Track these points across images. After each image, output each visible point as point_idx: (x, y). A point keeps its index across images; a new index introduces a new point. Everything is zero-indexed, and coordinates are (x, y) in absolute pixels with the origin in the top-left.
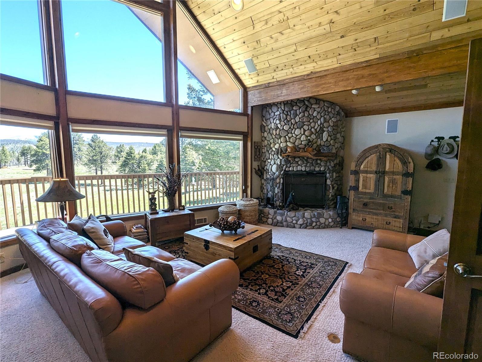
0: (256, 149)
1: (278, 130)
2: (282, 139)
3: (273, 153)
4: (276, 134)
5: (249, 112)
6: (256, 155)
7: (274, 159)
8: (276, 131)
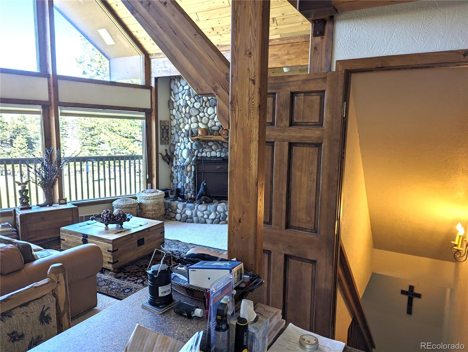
0: (163, 129)
1: (188, 108)
2: (193, 118)
3: (182, 135)
4: (186, 112)
5: (153, 84)
6: (163, 137)
7: (184, 143)
8: (185, 108)
